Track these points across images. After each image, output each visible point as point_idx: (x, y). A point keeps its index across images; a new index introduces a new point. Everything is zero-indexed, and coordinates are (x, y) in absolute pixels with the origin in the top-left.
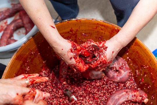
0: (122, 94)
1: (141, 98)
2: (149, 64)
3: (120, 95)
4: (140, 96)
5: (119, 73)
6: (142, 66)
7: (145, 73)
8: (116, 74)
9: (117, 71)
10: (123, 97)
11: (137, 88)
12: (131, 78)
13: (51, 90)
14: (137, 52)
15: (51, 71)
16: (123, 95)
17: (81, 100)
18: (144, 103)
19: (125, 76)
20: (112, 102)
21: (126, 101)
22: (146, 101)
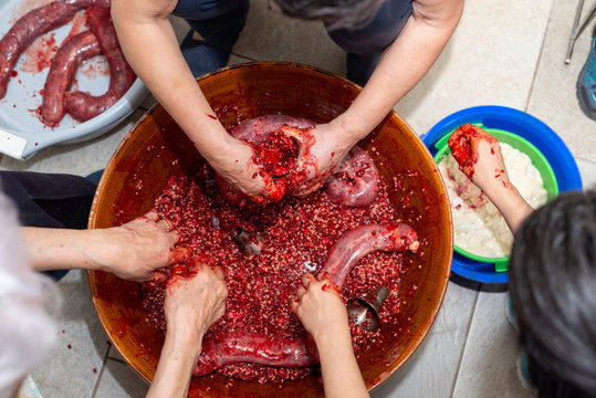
0: (363, 237)
1: (403, 241)
2: (419, 169)
3: (359, 240)
4: (402, 238)
5: (354, 184)
6: (404, 172)
7: (411, 188)
8: (347, 189)
9: (350, 180)
10: (364, 245)
11: (395, 218)
12: (380, 194)
13: (194, 230)
14: (394, 140)
15: (190, 181)
16: (364, 240)
17: (270, 253)
18: (410, 251)
19: (368, 192)
20: (339, 256)
21: (371, 253)
22: (414, 246)
